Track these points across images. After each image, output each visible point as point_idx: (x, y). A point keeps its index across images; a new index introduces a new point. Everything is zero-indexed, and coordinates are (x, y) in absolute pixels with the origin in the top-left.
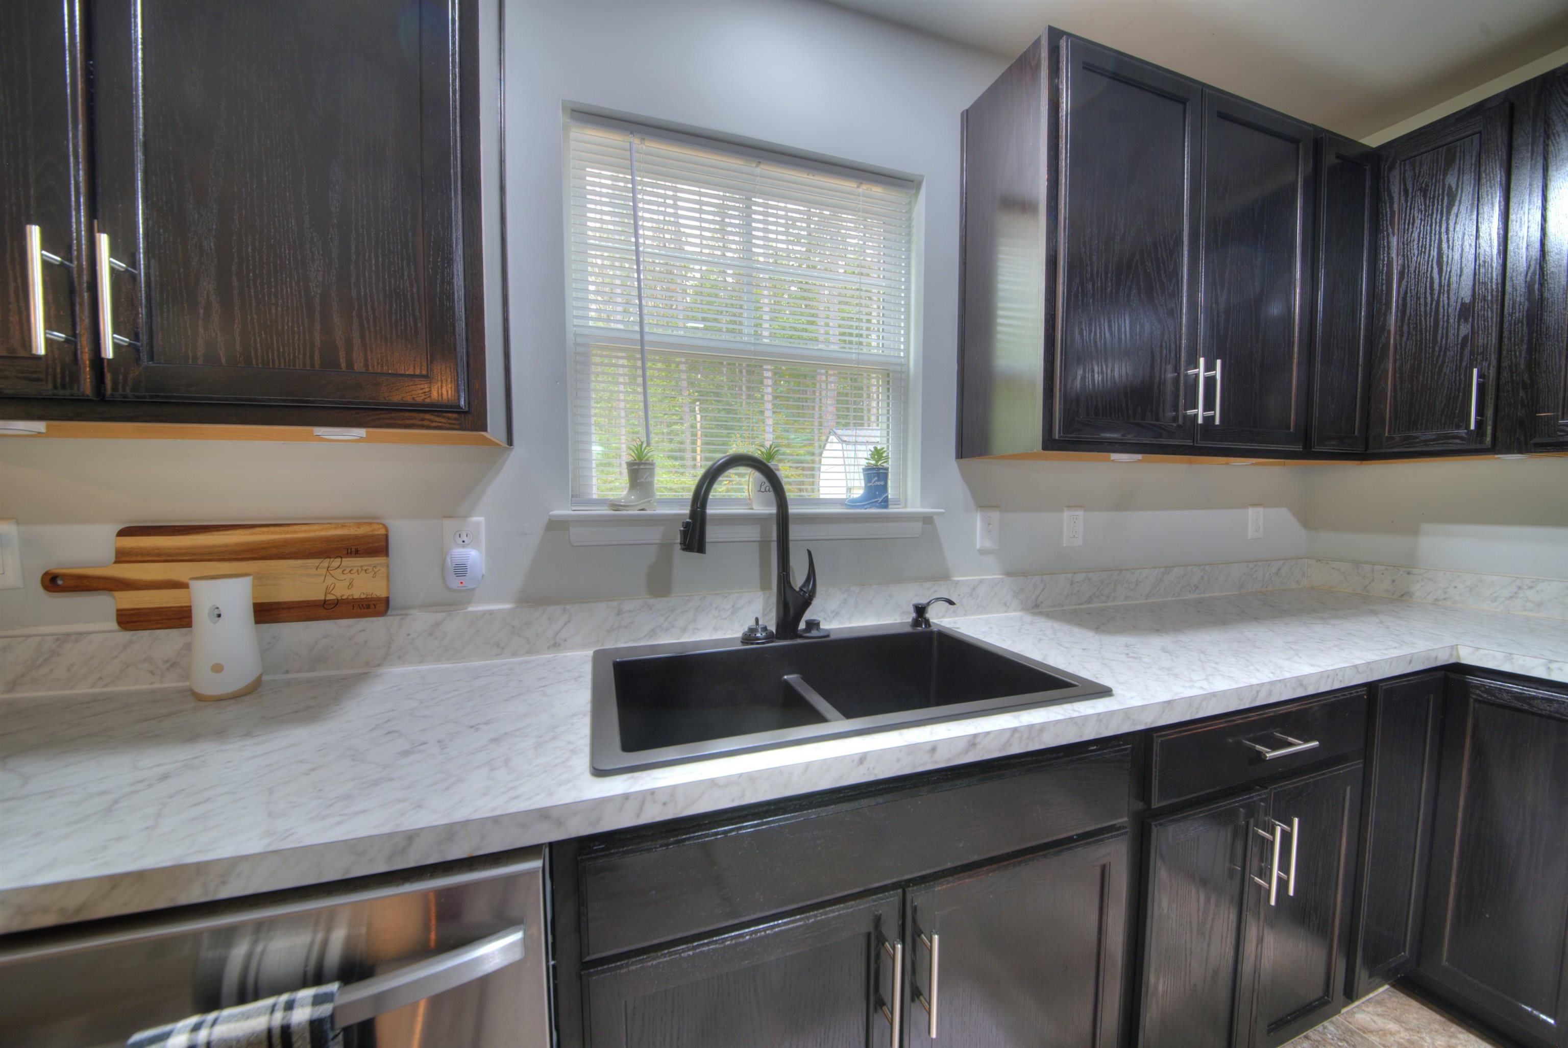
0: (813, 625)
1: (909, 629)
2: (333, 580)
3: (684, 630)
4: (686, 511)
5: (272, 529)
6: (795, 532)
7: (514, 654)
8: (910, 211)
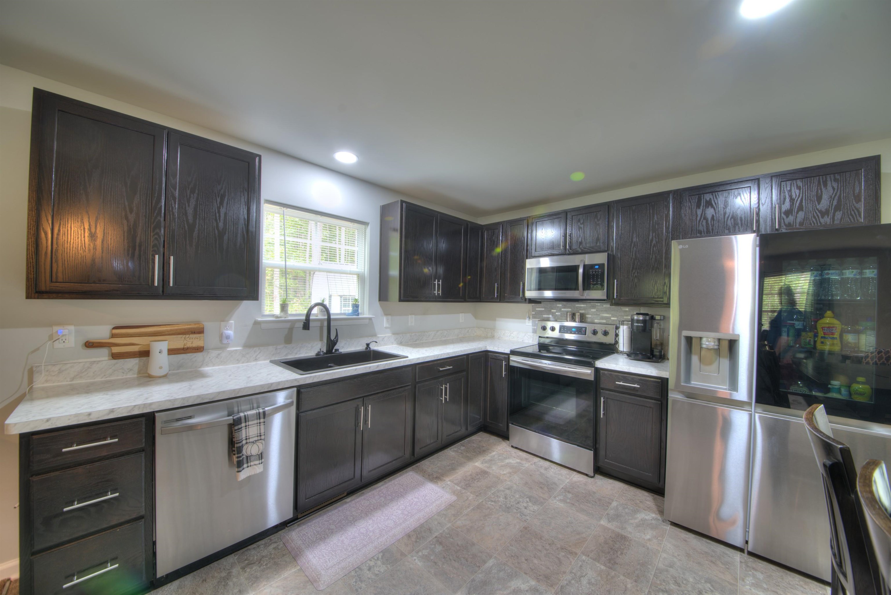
0: (337, 350)
1: (365, 350)
2: (186, 342)
3: (296, 354)
4: (304, 318)
5: (167, 326)
6: (332, 323)
7: (243, 363)
8: (365, 231)
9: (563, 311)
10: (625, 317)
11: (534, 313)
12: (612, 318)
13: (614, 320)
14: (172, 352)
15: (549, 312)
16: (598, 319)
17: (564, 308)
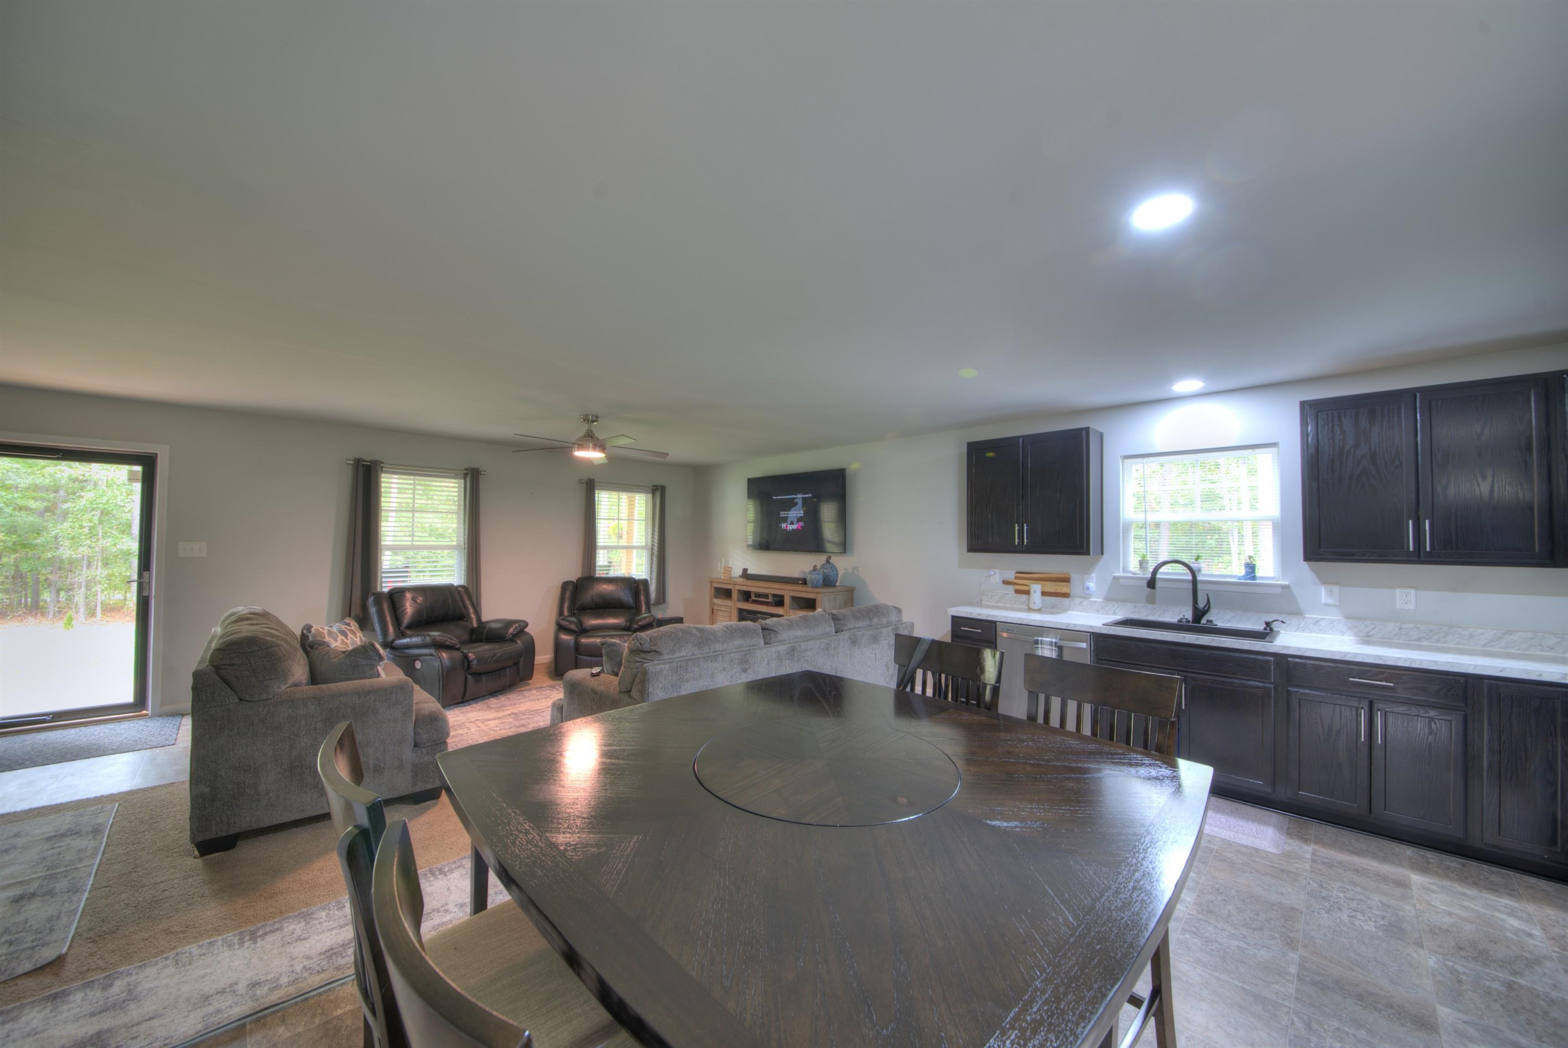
0: (1208, 621)
2: (1056, 587)
5: (1045, 574)
14: (1044, 594)
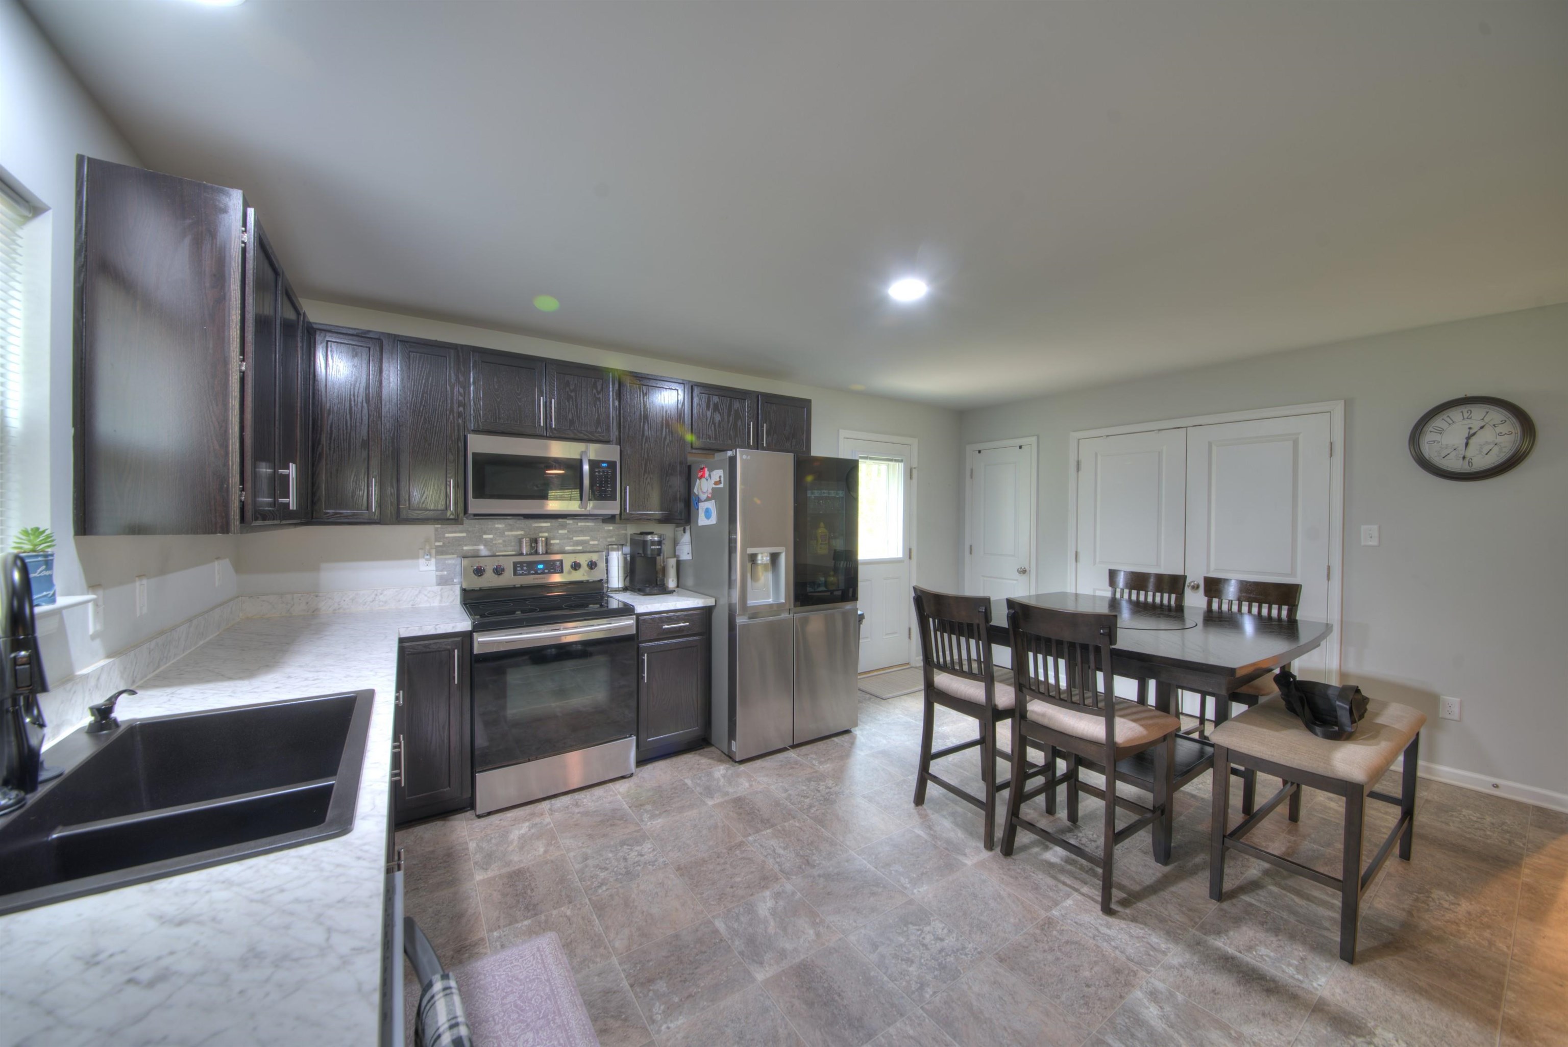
9: (508, 536)
10: (609, 540)
11: (441, 544)
12: (591, 543)
13: (594, 545)
15: (480, 540)
16: (571, 546)
17: (511, 530)
